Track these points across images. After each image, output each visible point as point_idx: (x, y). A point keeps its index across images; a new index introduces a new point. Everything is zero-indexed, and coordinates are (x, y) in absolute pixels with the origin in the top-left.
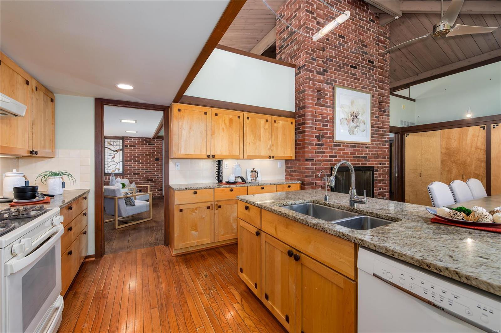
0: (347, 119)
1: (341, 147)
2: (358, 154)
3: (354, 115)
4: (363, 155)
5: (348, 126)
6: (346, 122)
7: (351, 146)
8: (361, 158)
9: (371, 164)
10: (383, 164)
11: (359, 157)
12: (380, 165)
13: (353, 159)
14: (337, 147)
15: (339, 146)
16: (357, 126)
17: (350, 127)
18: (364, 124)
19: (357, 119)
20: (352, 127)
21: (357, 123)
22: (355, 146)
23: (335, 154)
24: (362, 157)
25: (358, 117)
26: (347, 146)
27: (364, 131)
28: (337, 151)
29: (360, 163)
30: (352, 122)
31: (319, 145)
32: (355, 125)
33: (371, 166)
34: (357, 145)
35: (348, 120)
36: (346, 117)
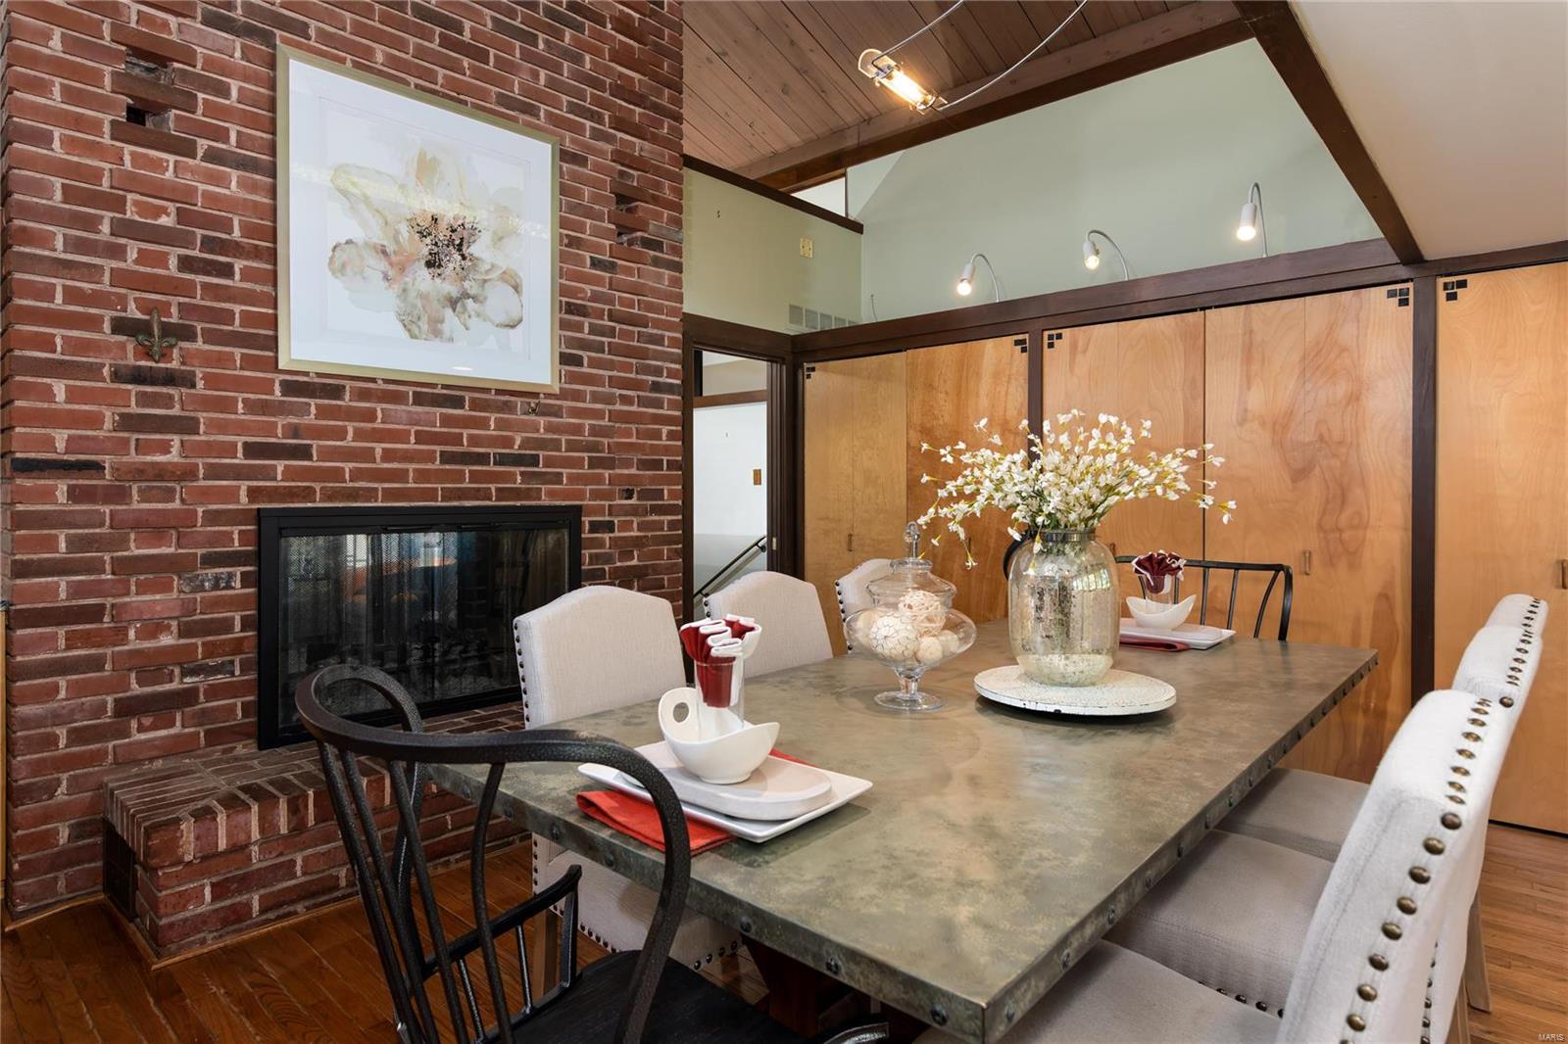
0: (384, 252)
1: (347, 401)
2: (474, 441)
3: (443, 234)
4: (512, 448)
5: (397, 288)
6: (377, 265)
7: (419, 399)
8: (495, 464)
9: (567, 495)
10: (644, 495)
11: (482, 459)
12: (630, 497)
13: (437, 465)
14: (313, 402)
15: (336, 392)
16: (466, 295)
17: (412, 294)
18: (517, 288)
19: (464, 258)
20: (424, 297)
21: (463, 279)
22: (458, 403)
23: (296, 436)
24: (502, 460)
25: (474, 250)
26: (397, 398)
27: (513, 327)
28: (311, 419)
29: (493, 487)
30: (424, 273)
31: (138, 377)
32: (450, 288)
33: (564, 503)
34: (467, 396)
35: (394, 258)
36: (378, 237)
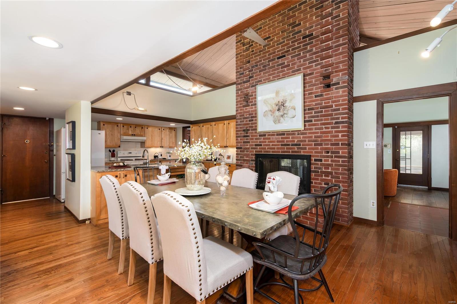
0: (271, 111)
1: (267, 137)
2: (287, 141)
3: (280, 103)
4: (295, 142)
5: (273, 116)
6: (270, 113)
7: (277, 135)
8: (291, 146)
9: (307, 152)
10: (333, 153)
11: (288, 145)
12: (328, 153)
13: (280, 146)
14: (262, 137)
15: (265, 135)
16: (284, 114)
17: (275, 116)
18: (295, 109)
19: (284, 107)
20: (277, 116)
21: (284, 111)
22: (284, 134)
23: (260, 143)
24: (293, 145)
25: (286, 105)
26: (273, 135)
27: (294, 117)
28: (262, 140)
29: (291, 150)
30: (277, 112)
31: (245, 136)
32: (281, 113)
33: (307, 154)
34: (286, 133)
35: (272, 111)
36: (270, 108)
